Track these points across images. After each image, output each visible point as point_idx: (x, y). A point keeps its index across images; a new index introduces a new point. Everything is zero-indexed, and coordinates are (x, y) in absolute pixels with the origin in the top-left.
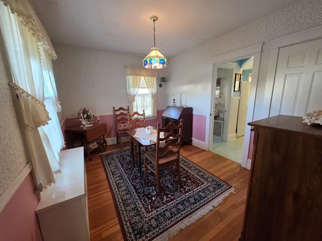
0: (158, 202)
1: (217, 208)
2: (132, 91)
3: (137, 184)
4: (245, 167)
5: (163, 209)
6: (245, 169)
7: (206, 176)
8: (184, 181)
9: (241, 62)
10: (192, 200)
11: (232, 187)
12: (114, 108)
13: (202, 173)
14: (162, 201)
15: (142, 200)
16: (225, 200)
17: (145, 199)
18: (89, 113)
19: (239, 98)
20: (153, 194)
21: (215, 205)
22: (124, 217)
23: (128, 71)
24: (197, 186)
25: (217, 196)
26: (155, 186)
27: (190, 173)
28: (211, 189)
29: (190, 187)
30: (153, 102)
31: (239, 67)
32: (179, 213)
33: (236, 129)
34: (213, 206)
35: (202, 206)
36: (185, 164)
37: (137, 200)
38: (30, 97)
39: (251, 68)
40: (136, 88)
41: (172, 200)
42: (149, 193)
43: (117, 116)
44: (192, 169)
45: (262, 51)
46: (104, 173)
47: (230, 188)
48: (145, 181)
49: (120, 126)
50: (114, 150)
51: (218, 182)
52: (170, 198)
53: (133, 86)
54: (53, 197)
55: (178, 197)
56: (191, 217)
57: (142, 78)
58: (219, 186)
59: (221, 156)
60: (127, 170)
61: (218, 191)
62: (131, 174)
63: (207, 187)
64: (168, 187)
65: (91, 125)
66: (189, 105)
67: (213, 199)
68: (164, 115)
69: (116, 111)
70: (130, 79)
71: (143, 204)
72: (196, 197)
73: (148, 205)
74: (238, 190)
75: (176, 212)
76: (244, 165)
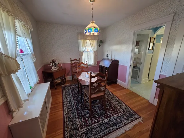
0: (89, 122)
1: (128, 132)
2: (82, 49)
3: (79, 107)
4: (152, 103)
5: (91, 127)
6: (152, 105)
7: (123, 107)
8: (108, 109)
9: (155, 29)
10: (111, 123)
11: (140, 117)
12: (71, 59)
13: (121, 105)
14: (92, 121)
15: (80, 119)
16: (135, 126)
17: (81, 118)
18: (56, 62)
19: (152, 54)
20: (87, 115)
21: (127, 130)
22: (67, 129)
23: (80, 37)
24: (116, 114)
25: (129, 123)
26: (89, 110)
27: (113, 104)
28: (126, 117)
29: (111, 113)
30: (95, 56)
31: (153, 33)
32: (101, 132)
33: (148, 75)
34: (125, 130)
35: (118, 129)
36: (111, 97)
37: (77, 118)
38: (3, 56)
39: (163, 33)
40: (84, 47)
41: (98, 121)
42: (85, 115)
43: (73, 64)
44: (115, 101)
45: (173, 20)
46: (62, 98)
47: (139, 118)
48: (84, 106)
49: (74, 70)
50: (70, 84)
51: (131, 112)
52: (97, 120)
53: (82, 46)
54: (25, 114)
55: (102, 120)
56: (109, 136)
57: (88, 41)
58: (132, 115)
59: (136, 93)
60: (74, 97)
61: (130, 119)
62: (76, 100)
63: (123, 115)
64: (97, 112)
65: (58, 69)
66: (116, 59)
67: (126, 125)
68: (100, 64)
69: (72, 61)
70: (81, 41)
71: (80, 122)
72: (114, 121)
73: (82, 123)
74: (145, 120)
75: (99, 131)
76: (151, 102)
